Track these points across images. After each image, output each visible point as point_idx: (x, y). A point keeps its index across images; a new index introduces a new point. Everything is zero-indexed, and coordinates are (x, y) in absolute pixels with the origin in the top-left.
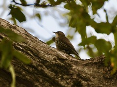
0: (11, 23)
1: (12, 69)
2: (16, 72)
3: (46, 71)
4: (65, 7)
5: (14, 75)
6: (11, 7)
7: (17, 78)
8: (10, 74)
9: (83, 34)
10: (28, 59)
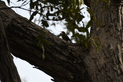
0: (42, 27)
1: (43, 47)
2: (45, 48)
3: (57, 48)
4: (66, 21)
5: (44, 50)
6: (42, 20)
7: (45, 51)
8: (42, 49)
9: (73, 32)
10: (50, 43)
